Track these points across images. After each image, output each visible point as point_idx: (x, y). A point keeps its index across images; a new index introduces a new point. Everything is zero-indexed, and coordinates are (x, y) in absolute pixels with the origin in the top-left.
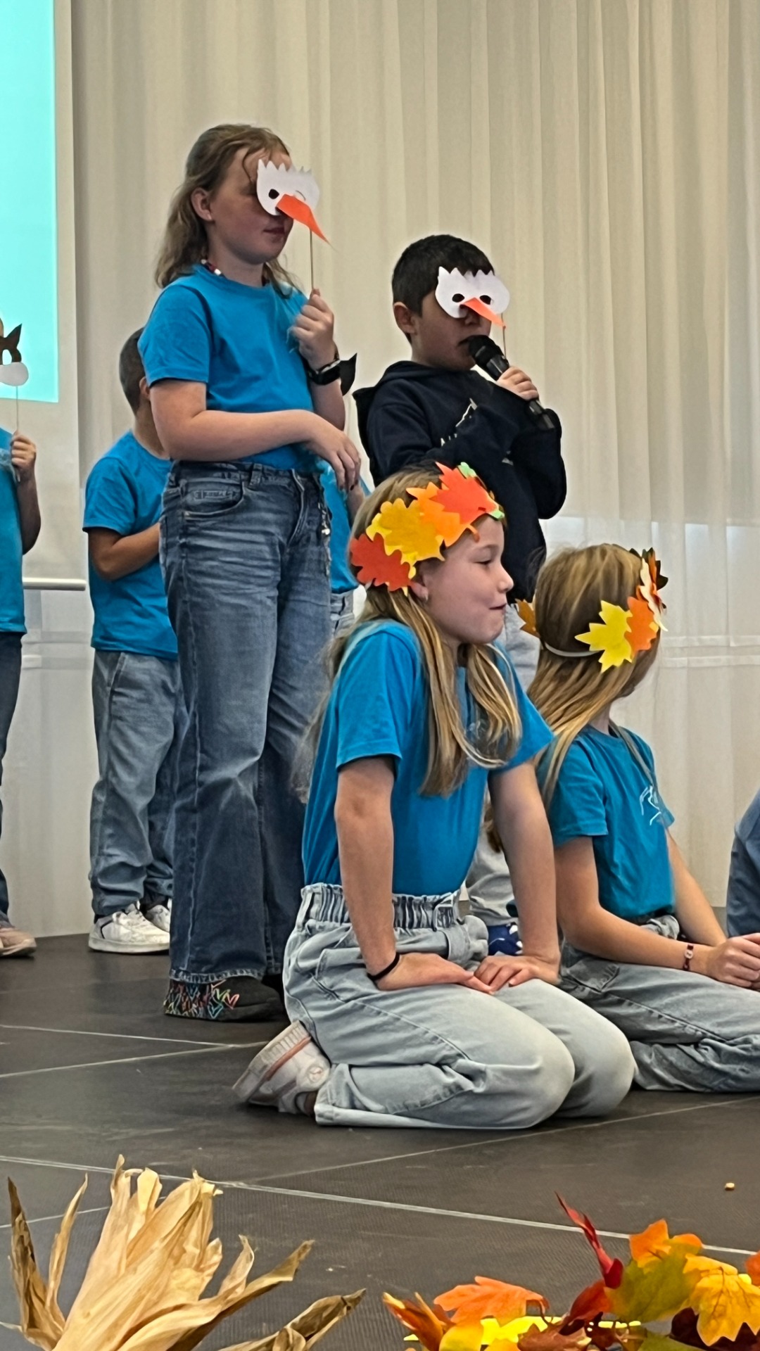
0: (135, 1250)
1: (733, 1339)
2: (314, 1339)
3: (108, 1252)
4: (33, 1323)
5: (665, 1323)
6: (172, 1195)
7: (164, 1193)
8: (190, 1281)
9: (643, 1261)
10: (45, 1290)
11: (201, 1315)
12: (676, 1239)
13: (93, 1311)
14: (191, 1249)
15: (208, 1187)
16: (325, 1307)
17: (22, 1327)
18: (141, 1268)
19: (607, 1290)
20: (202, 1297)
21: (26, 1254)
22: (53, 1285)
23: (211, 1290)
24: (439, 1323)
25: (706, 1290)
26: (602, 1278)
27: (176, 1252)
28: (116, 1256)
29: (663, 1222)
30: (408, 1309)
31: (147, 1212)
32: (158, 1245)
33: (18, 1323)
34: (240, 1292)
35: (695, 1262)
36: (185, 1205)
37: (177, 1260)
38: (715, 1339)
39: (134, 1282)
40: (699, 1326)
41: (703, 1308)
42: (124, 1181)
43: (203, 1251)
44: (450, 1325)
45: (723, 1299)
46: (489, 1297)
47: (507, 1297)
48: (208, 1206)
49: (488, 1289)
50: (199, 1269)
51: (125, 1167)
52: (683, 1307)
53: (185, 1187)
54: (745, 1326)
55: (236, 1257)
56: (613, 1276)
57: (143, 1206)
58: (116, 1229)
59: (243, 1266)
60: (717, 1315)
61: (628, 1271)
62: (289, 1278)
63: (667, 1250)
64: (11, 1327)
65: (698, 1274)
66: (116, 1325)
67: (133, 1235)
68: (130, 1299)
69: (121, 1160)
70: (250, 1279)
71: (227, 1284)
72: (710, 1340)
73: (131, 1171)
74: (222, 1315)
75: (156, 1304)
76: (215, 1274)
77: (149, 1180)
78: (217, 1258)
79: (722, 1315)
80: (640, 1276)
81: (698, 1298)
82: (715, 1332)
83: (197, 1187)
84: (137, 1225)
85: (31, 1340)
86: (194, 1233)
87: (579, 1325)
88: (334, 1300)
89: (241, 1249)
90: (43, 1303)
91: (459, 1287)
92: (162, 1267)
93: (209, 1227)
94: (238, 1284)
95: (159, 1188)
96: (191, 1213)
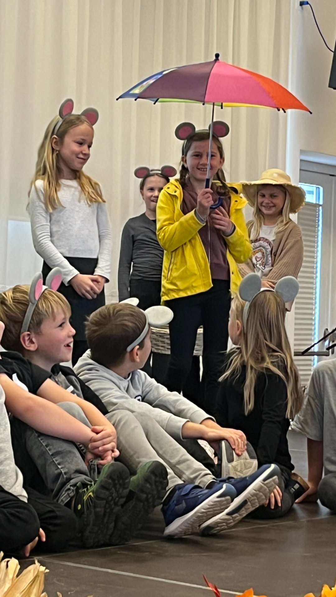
6: (25, 571)
15: (42, 568)
29: (252, 589)
31: (13, 580)
36: (31, 577)
42: (3, 565)
48: (42, 578)
51: (4, 558)
53: (31, 567)
57: (11, 576)
67: (5, 590)
77: (14, 563)
83: (36, 568)
84: (8, 585)
86: (35, 591)
93: (42, 588)
95: (19, 567)
96: (34, 581)
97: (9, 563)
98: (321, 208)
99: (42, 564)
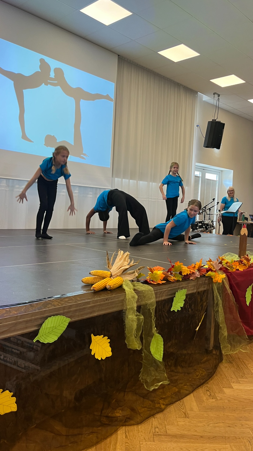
0: (120, 259)
1: (186, 275)
2: (140, 271)
3: (118, 259)
4: (108, 267)
5: (178, 273)
6: (125, 254)
7: (124, 254)
8: (126, 263)
9: (177, 265)
10: (110, 263)
11: (128, 267)
12: (180, 263)
13: (116, 265)
14: (127, 260)
15: (129, 253)
16: (141, 267)
17: (107, 267)
18: (121, 261)
19: (172, 268)
20: (128, 265)
21: (108, 259)
22: (111, 263)
23: (129, 264)
24: (153, 270)
25: (183, 269)
26: (171, 267)
27: (125, 260)
28: (118, 260)
29: (179, 261)
30: (150, 268)
31: (122, 255)
32: (123, 259)
33: (107, 266)
34: (132, 265)
35: (182, 266)
36: (126, 255)
37: (125, 261)
38: (184, 275)
39: (120, 263)
40: (182, 273)
41: (182, 271)
42: (120, 252)
43: (128, 260)
44: (154, 271)
45: (185, 270)
46: (159, 268)
47: (161, 268)
48: (129, 255)
49: (158, 267)
50: (127, 262)
51: (120, 250)
52: (181, 271)
53: (126, 253)
54: (187, 274)
55: (132, 261)
56: (173, 267)
57: (121, 255)
58: (118, 257)
59: (132, 262)
60: (184, 272)
61: (175, 266)
62: (137, 264)
63: (179, 264)
64: (106, 267)
65: (183, 267)
66: (118, 267)
67: (120, 258)
68: (119, 265)
69: (119, 249)
70: (133, 263)
71: (131, 264)
72: (183, 275)
73: (121, 251)
74: (130, 267)
75: (122, 265)
76: (129, 263)
77: (122, 252)
78: (129, 261)
79: (185, 272)
80: (176, 267)
81: (182, 270)
82: (184, 274)
83: (127, 253)
84: (121, 257)
85: (108, 268)
86: (127, 258)
87: (169, 272)
88: (142, 267)
89: (132, 260)
90: (110, 265)
91: (155, 267)
92: (123, 261)
93: (129, 257)
94: (132, 264)
95: (123, 253)
96: (127, 256)
97: (121, 252)
98: (200, 177)
99: (129, 252)
